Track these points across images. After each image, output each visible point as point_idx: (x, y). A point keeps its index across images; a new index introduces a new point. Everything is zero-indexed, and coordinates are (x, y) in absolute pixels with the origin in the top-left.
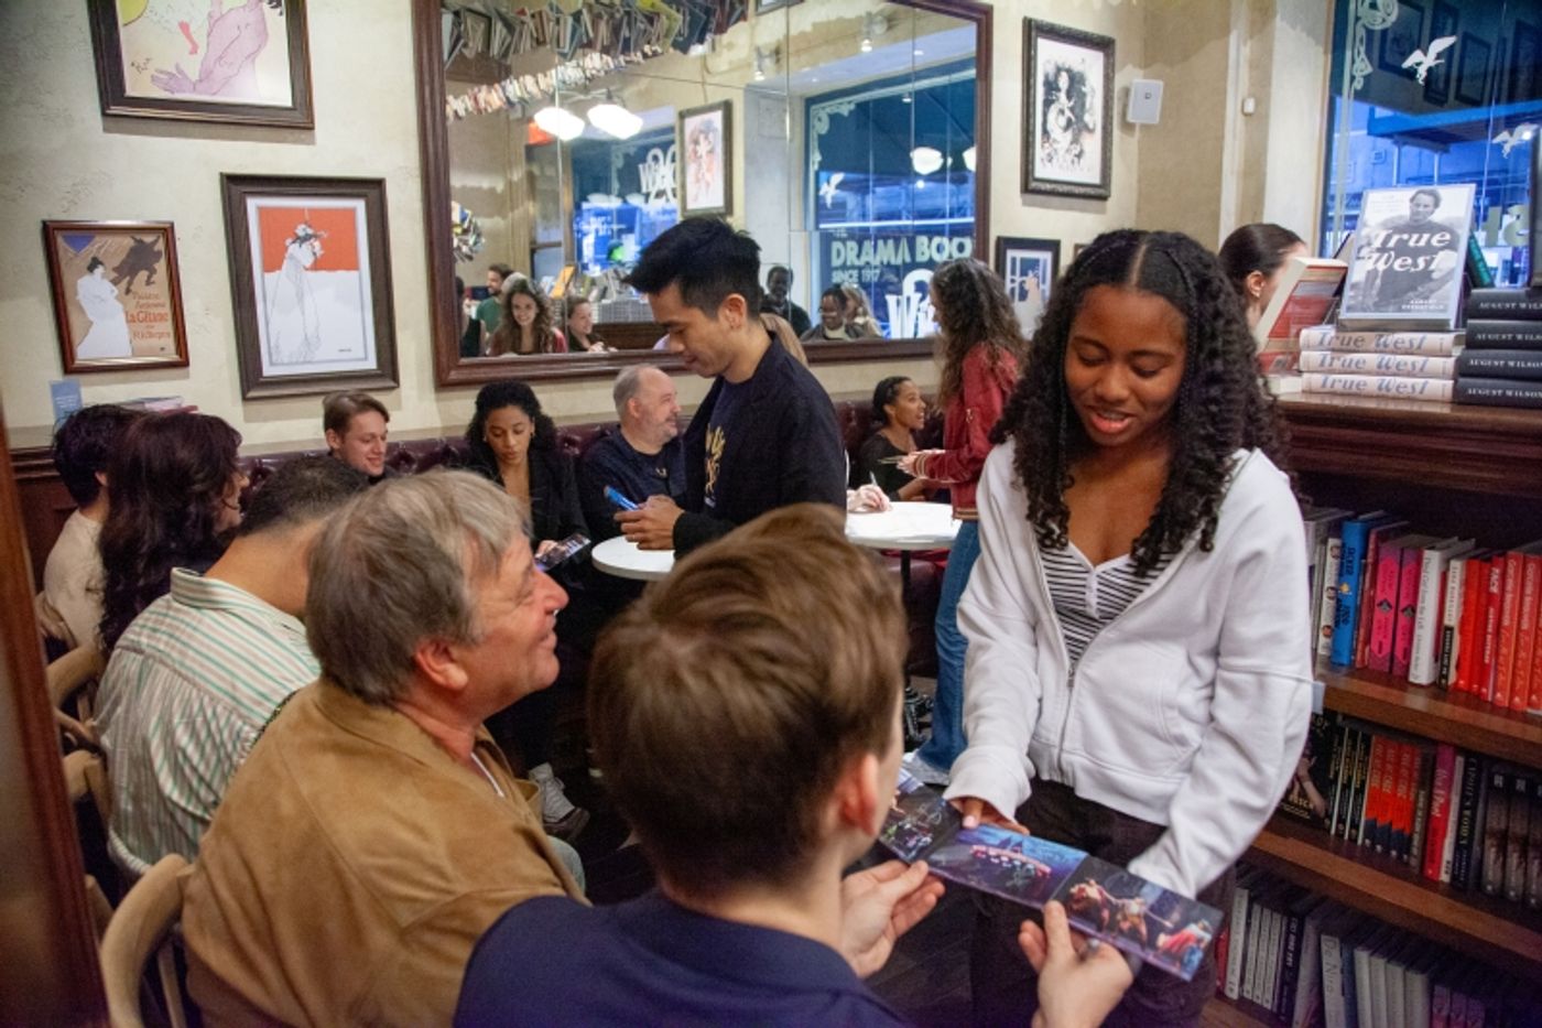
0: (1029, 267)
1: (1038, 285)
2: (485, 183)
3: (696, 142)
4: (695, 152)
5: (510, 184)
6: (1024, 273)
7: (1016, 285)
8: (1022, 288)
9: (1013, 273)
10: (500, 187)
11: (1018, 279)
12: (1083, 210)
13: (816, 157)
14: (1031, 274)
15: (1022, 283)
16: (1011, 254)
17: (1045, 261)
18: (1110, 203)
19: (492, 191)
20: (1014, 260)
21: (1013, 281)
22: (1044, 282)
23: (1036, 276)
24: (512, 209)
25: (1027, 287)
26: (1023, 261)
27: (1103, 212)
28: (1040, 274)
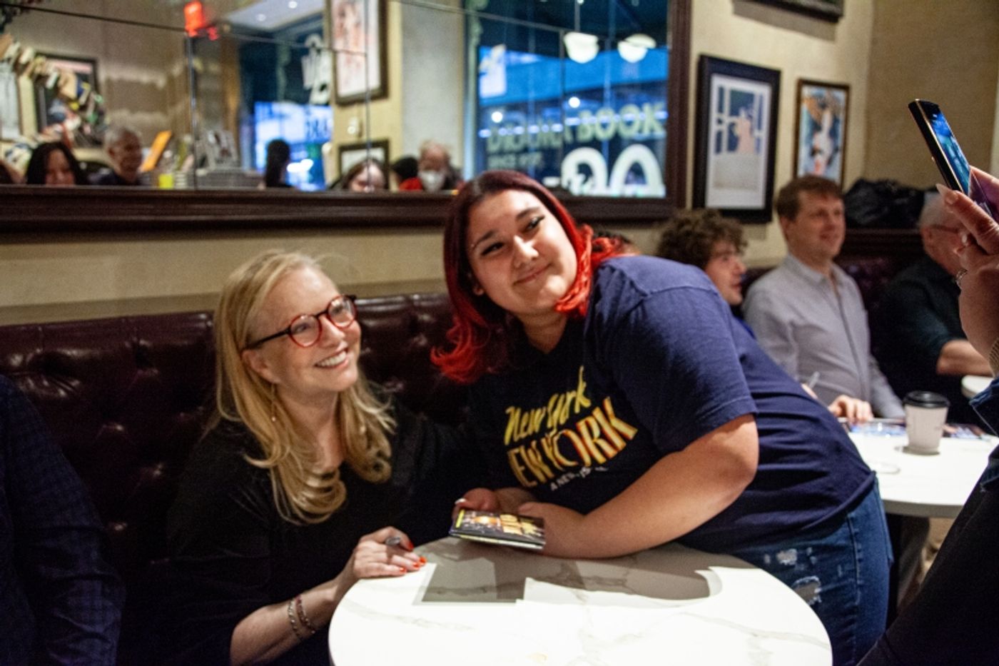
0: (741, 102)
1: (751, 130)
2: (145, 77)
3: (343, 14)
4: (342, 25)
5: (171, 80)
6: (734, 112)
7: (724, 128)
8: (731, 133)
9: (720, 109)
10: (161, 82)
11: (727, 119)
12: (809, 33)
13: (476, 29)
14: (743, 114)
15: (732, 125)
16: (718, 82)
17: (761, 98)
18: (842, 27)
19: (152, 86)
20: (721, 91)
21: (720, 122)
22: (760, 127)
23: (750, 117)
24: (173, 104)
25: (738, 131)
26: (734, 94)
27: (831, 38)
28: (755, 114)
